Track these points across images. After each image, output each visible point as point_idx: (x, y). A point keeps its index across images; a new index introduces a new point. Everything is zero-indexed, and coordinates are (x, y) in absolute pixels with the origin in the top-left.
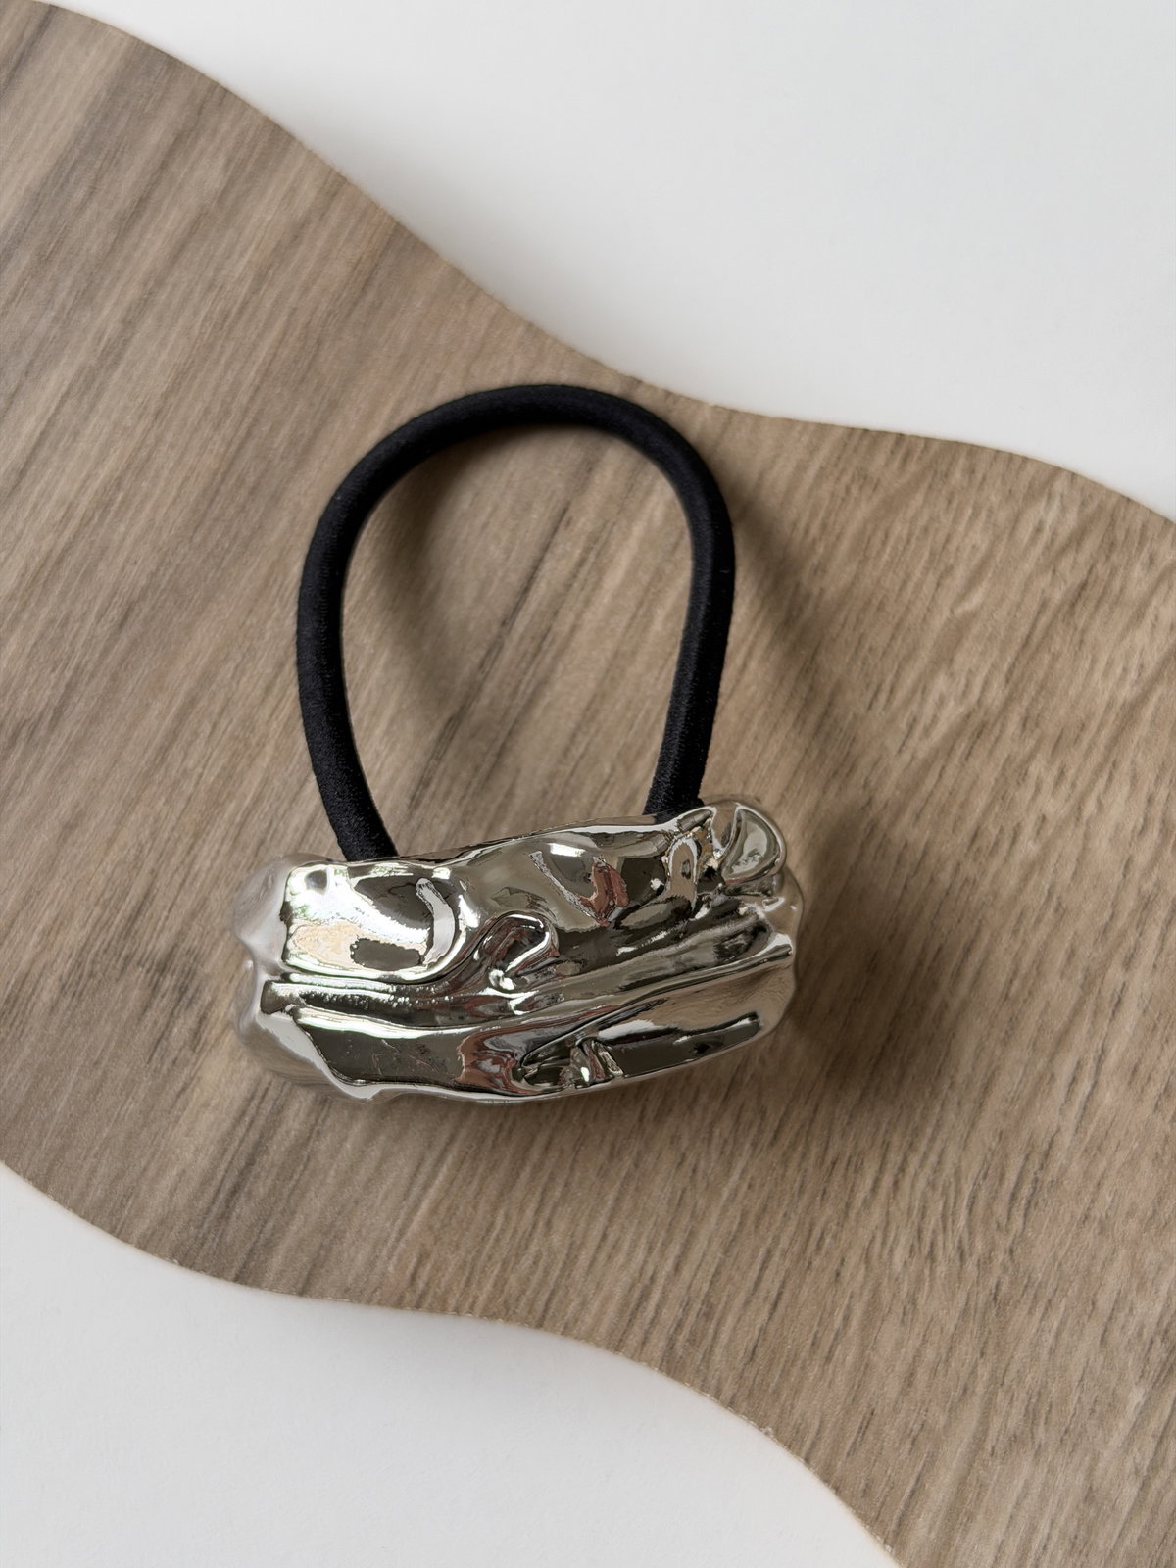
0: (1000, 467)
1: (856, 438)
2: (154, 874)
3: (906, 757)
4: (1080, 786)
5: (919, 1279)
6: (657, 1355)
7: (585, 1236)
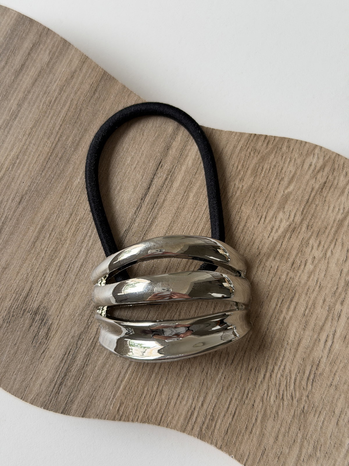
0: (298, 145)
1: (252, 137)
2: (32, 283)
3: (271, 239)
4: (326, 247)
5: (279, 406)
6: (197, 433)
7: (173, 395)
